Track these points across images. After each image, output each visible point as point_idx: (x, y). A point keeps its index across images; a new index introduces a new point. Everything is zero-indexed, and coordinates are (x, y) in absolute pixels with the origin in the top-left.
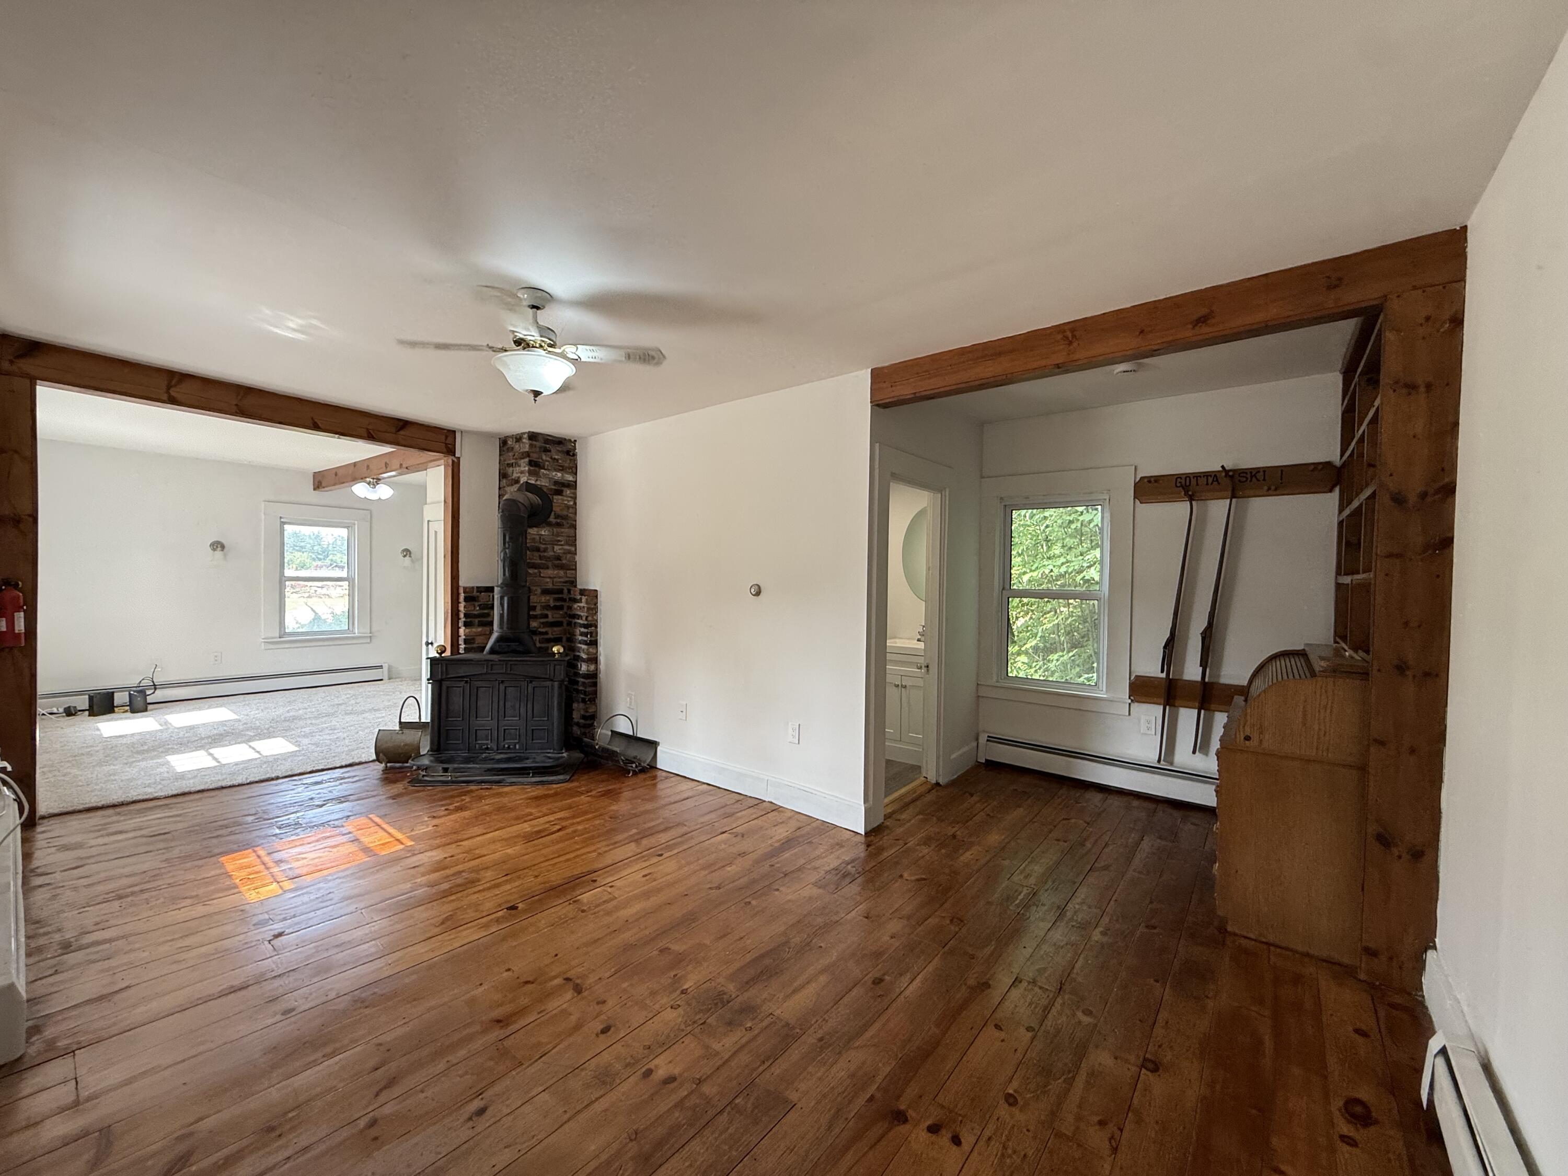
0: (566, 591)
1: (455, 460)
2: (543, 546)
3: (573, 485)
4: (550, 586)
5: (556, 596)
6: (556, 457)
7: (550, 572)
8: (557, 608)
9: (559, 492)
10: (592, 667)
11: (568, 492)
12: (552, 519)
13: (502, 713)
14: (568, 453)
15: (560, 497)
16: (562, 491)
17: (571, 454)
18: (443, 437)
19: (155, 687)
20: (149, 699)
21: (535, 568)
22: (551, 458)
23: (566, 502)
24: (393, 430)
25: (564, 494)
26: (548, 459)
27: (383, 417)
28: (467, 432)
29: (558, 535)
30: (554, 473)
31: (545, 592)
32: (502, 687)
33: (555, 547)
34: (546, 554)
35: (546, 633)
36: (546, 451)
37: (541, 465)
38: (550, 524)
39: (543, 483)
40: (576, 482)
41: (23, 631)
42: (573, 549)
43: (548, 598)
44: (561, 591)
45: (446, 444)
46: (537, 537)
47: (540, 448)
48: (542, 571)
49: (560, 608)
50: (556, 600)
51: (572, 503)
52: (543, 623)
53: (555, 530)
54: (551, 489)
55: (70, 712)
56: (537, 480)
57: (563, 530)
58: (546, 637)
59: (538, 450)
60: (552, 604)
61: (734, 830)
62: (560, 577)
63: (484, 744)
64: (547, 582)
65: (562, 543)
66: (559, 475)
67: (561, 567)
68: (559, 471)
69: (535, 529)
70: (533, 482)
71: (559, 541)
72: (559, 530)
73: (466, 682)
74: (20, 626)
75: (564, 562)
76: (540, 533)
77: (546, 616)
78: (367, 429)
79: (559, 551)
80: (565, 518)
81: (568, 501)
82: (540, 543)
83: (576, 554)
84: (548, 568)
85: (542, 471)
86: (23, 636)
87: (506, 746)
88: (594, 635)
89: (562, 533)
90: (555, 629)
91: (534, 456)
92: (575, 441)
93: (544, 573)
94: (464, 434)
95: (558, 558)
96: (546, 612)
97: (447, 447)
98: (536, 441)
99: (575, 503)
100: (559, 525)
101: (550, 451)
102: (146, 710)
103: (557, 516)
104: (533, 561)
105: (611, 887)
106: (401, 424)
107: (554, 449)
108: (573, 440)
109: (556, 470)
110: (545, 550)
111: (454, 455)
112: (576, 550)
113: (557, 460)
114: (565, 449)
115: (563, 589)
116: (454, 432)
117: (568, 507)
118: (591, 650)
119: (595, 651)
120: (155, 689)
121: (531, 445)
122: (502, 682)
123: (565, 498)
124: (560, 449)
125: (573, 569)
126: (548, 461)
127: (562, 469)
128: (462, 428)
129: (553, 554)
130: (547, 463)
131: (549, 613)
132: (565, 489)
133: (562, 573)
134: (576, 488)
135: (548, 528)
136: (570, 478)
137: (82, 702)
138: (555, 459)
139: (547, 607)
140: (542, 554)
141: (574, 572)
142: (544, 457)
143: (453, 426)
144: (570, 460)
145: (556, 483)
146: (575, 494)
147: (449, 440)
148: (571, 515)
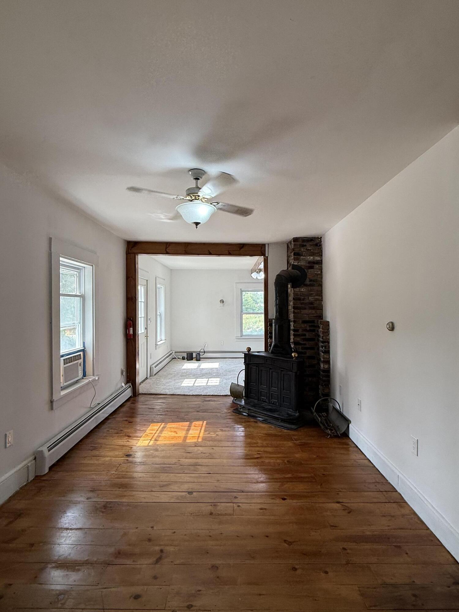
0: (316, 322)
1: (266, 258)
2: (303, 297)
3: (320, 263)
4: (307, 319)
5: (311, 324)
6: (309, 248)
7: (306, 311)
8: (310, 331)
9: (312, 267)
10: (326, 366)
11: (317, 266)
12: (307, 282)
13: (270, 385)
14: (316, 245)
15: (312, 270)
16: (313, 266)
17: (318, 245)
18: (260, 248)
19: (204, 352)
20: (201, 356)
21: (299, 309)
22: (307, 249)
23: (316, 272)
24: (239, 249)
25: (315, 268)
26: (305, 250)
27: (234, 244)
28: (271, 243)
29: (311, 291)
30: (308, 258)
31: (304, 322)
32: (271, 371)
33: (310, 297)
34: (304, 302)
35: (305, 344)
36: (303, 246)
37: (301, 254)
38: (306, 285)
39: (302, 263)
40: (322, 260)
41: (132, 333)
42: (321, 298)
43: (306, 325)
44: (313, 322)
45: (261, 251)
46: (299, 293)
47: (300, 245)
48: (302, 311)
49: (314, 331)
50: (310, 326)
51: (320, 272)
52: (303, 339)
53: (309, 288)
54: (307, 266)
55: (183, 358)
56: (298, 263)
57: (314, 288)
58: (305, 346)
59: (299, 246)
60: (308, 328)
61: (346, 504)
62: (313, 314)
63: (264, 399)
64: (305, 317)
65: (314, 295)
66: (312, 258)
67: (314, 308)
68: (311, 255)
69: (298, 288)
70: (296, 264)
71: (312, 294)
72: (312, 288)
73: (257, 366)
74: (131, 332)
75: (315, 305)
76: (301, 290)
77: (305, 335)
78: (228, 251)
79: (311, 300)
80: (316, 281)
81: (317, 272)
82: (301, 296)
83: (322, 301)
84: (305, 309)
85: (302, 257)
86: (132, 335)
87: (273, 402)
88: (327, 347)
89: (314, 289)
90: (310, 342)
91: (297, 250)
92: (321, 237)
93: (303, 311)
94: (269, 245)
95: (312, 303)
96: (305, 333)
97: (262, 253)
98: (297, 242)
99: (322, 272)
100: (311, 285)
101: (306, 246)
102: (200, 360)
103: (311, 281)
104: (296, 306)
105: (239, 506)
106: (242, 245)
107: (308, 244)
108: (319, 237)
109: (309, 256)
110: (303, 300)
111: (265, 256)
112: (322, 298)
113: (310, 250)
114: (315, 243)
115: (314, 320)
116: (265, 245)
117: (317, 275)
118: (325, 356)
119: (328, 357)
120: (204, 353)
121: (295, 245)
122: (270, 369)
123: (315, 270)
124: (312, 244)
125: (320, 309)
126: (304, 251)
127: (313, 254)
128: (268, 242)
129: (308, 301)
130: (304, 253)
131: (307, 334)
132: (315, 265)
133: (314, 311)
134: (322, 264)
135: (306, 287)
136: (318, 258)
137: (185, 355)
138: (308, 250)
139: (306, 330)
140: (302, 302)
141: (321, 311)
142: (302, 250)
143: (264, 242)
144: (318, 248)
145: (309, 262)
146: (321, 267)
147: (263, 248)
148: (318, 279)
